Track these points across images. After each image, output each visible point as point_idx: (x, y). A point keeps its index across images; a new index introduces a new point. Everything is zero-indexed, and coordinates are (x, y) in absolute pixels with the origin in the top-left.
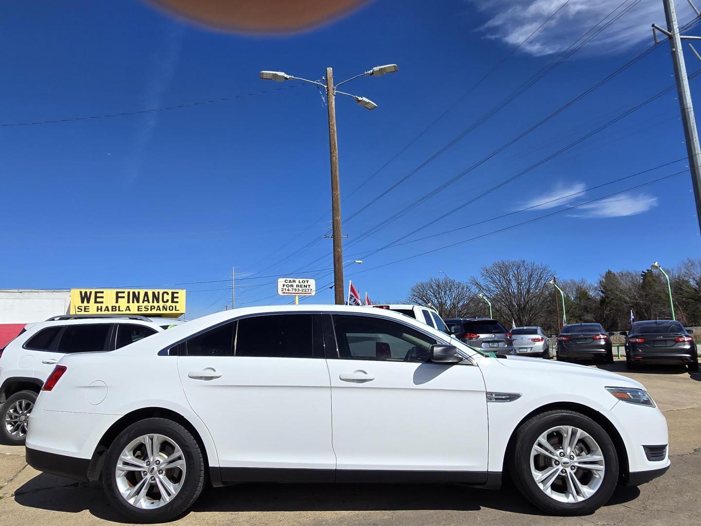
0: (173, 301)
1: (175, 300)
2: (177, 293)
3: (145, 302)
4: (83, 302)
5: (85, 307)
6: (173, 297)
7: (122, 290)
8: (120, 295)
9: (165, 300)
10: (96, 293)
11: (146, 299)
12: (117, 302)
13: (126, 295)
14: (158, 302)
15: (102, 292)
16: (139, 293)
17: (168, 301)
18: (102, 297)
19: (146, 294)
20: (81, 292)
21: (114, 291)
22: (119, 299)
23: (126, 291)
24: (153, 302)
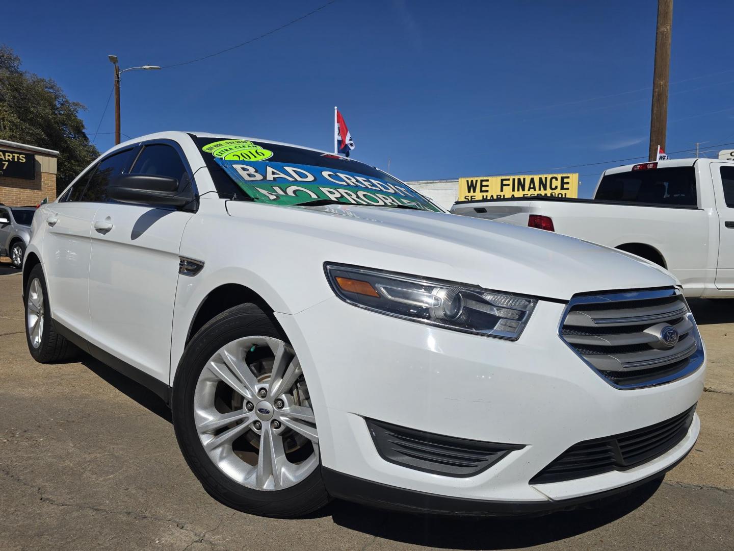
0: (562, 188)
1: (565, 186)
2: (568, 177)
3: (531, 190)
4: (469, 191)
5: (471, 197)
6: (563, 183)
7: (507, 178)
8: (505, 182)
9: (553, 187)
10: (482, 181)
11: (532, 186)
12: (502, 190)
13: (511, 182)
14: (545, 189)
15: (487, 180)
16: (524, 179)
17: (556, 187)
18: (487, 186)
19: (532, 180)
20: (468, 181)
21: (499, 179)
22: (504, 187)
23: (511, 178)
24: (540, 189)
